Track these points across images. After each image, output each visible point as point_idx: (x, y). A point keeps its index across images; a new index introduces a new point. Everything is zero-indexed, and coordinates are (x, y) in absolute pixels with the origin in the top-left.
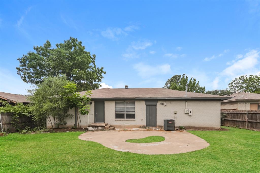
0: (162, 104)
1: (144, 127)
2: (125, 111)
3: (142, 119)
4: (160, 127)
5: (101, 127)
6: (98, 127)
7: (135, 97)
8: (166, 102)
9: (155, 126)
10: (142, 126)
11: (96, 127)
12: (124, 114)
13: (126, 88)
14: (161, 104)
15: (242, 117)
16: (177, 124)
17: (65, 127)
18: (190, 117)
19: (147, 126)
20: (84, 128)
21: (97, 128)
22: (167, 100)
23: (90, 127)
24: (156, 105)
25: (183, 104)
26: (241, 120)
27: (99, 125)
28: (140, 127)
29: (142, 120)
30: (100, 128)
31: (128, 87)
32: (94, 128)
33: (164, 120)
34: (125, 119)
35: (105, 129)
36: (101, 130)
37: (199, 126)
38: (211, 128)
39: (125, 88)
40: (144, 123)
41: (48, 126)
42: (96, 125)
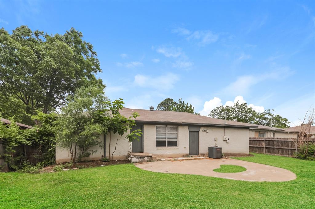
0: (205, 131)
1: (187, 156)
2: (167, 138)
3: (185, 146)
4: (203, 155)
5: (148, 157)
6: (144, 157)
7: (181, 122)
8: (208, 129)
9: (198, 154)
10: (185, 155)
11: (141, 157)
12: (165, 141)
13: (152, 109)
14: (203, 131)
15: (259, 144)
16: (223, 151)
17: (89, 160)
18: (228, 144)
19: (190, 154)
20: (116, 160)
21: (142, 159)
22: (209, 127)
23: (134, 158)
24: (198, 132)
25: (221, 131)
26: (257, 146)
27: (146, 155)
28: (183, 156)
29: (185, 148)
30: (146, 159)
31: (153, 108)
32: (139, 159)
33: (209, 147)
34: (167, 147)
35: (152, 160)
36: (148, 162)
37: (234, 153)
38: (242, 154)
39: (150, 109)
40: (187, 152)
41: (58, 159)
42: (142, 155)
